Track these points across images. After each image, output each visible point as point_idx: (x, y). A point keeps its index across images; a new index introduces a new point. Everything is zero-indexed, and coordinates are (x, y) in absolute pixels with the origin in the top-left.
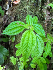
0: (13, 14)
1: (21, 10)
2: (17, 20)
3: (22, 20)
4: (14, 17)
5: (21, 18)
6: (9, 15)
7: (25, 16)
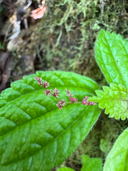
0: (30, 46)
1: (57, 28)
2: (45, 68)
3: (62, 65)
4: (35, 55)
5: (58, 56)
6: (15, 52)
7: (73, 49)
